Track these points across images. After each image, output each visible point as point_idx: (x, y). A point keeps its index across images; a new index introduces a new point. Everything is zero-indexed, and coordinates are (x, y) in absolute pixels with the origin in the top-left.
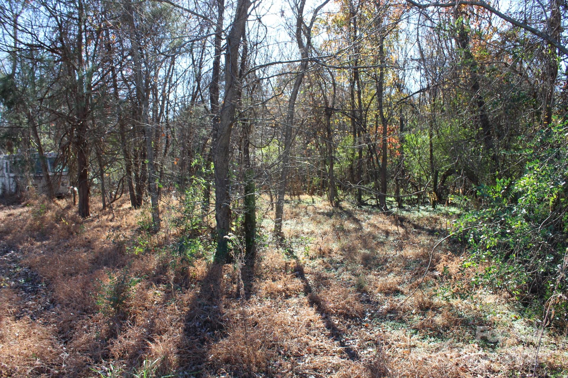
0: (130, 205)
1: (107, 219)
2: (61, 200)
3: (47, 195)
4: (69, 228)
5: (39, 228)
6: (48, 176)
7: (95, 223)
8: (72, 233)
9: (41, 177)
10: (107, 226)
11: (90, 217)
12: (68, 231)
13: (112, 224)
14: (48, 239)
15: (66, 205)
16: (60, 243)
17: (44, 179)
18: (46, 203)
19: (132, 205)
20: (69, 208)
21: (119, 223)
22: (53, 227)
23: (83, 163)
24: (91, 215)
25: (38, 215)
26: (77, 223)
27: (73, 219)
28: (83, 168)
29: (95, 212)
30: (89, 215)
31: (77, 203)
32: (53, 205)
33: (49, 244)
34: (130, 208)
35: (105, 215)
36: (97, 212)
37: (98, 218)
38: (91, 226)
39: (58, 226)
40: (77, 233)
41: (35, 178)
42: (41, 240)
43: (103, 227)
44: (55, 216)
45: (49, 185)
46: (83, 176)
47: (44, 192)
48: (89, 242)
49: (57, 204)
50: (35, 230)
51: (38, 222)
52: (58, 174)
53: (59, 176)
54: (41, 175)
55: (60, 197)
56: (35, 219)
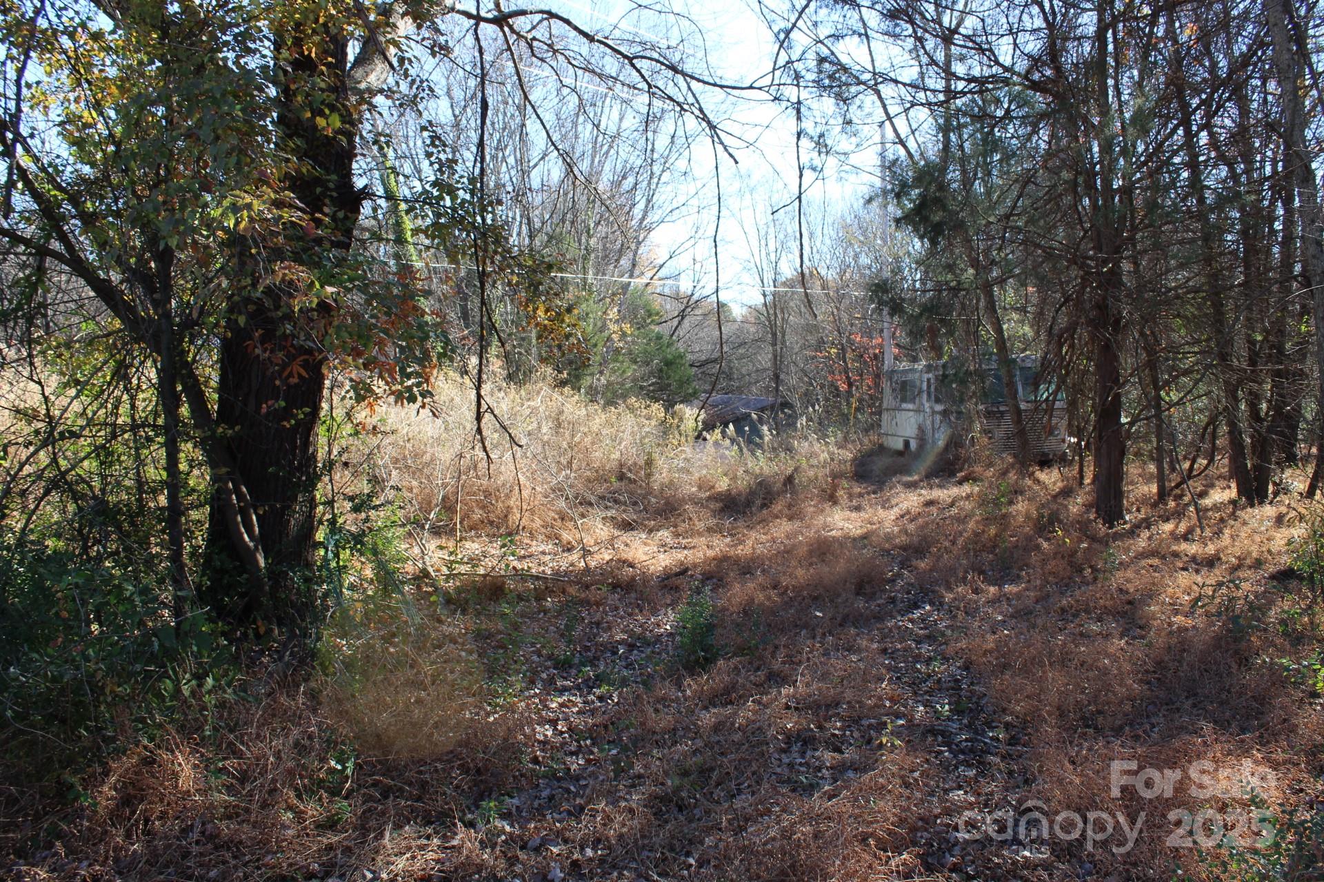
0: (1233, 493)
1: (1172, 533)
2: (1047, 471)
3: (1015, 456)
4: (1073, 553)
5: (993, 546)
6: (1018, 412)
7: (1142, 542)
8: (1080, 570)
9: (1002, 413)
10: (1176, 555)
11: (1125, 523)
12: (1071, 563)
13: (1192, 549)
14: (1015, 580)
15: (1060, 484)
16: (1048, 596)
17: (1008, 417)
18: (1012, 476)
19: (1239, 492)
20: (1066, 492)
21: (1211, 549)
22: (1029, 546)
23: (1110, 377)
24: (1127, 518)
25: (994, 509)
26: (1093, 539)
27: (1083, 527)
28: (1111, 388)
29: (1138, 510)
30: (1123, 518)
31: (1087, 481)
32: (1028, 482)
33: (1018, 596)
34: (1233, 502)
35: (1167, 520)
36: (1143, 511)
37: (1148, 528)
38: (1128, 549)
39: (1045, 545)
40: (1094, 569)
41: (989, 414)
42: (999, 582)
43: (1162, 554)
44: (1035, 514)
45: (1021, 433)
46: (1109, 413)
47: (1007, 448)
48: (1130, 603)
49: (1038, 481)
50: (984, 548)
51: (993, 531)
52: (1044, 406)
53: (1046, 411)
54: (1002, 409)
55: (1045, 463)
56: (987, 521)
